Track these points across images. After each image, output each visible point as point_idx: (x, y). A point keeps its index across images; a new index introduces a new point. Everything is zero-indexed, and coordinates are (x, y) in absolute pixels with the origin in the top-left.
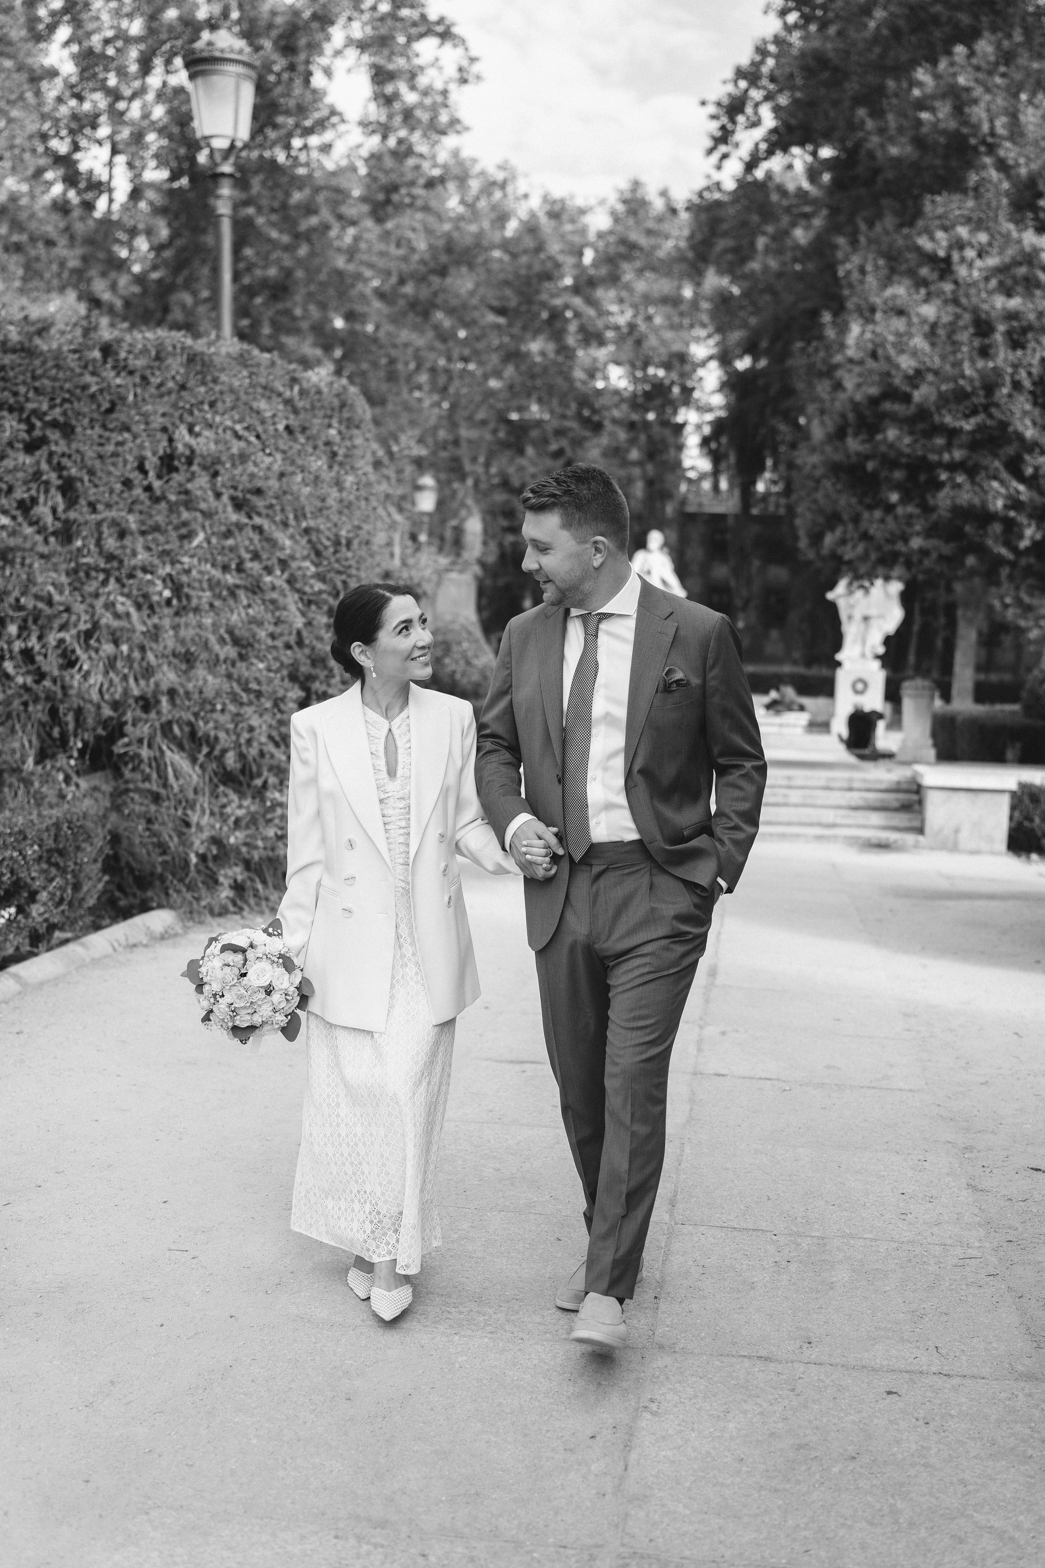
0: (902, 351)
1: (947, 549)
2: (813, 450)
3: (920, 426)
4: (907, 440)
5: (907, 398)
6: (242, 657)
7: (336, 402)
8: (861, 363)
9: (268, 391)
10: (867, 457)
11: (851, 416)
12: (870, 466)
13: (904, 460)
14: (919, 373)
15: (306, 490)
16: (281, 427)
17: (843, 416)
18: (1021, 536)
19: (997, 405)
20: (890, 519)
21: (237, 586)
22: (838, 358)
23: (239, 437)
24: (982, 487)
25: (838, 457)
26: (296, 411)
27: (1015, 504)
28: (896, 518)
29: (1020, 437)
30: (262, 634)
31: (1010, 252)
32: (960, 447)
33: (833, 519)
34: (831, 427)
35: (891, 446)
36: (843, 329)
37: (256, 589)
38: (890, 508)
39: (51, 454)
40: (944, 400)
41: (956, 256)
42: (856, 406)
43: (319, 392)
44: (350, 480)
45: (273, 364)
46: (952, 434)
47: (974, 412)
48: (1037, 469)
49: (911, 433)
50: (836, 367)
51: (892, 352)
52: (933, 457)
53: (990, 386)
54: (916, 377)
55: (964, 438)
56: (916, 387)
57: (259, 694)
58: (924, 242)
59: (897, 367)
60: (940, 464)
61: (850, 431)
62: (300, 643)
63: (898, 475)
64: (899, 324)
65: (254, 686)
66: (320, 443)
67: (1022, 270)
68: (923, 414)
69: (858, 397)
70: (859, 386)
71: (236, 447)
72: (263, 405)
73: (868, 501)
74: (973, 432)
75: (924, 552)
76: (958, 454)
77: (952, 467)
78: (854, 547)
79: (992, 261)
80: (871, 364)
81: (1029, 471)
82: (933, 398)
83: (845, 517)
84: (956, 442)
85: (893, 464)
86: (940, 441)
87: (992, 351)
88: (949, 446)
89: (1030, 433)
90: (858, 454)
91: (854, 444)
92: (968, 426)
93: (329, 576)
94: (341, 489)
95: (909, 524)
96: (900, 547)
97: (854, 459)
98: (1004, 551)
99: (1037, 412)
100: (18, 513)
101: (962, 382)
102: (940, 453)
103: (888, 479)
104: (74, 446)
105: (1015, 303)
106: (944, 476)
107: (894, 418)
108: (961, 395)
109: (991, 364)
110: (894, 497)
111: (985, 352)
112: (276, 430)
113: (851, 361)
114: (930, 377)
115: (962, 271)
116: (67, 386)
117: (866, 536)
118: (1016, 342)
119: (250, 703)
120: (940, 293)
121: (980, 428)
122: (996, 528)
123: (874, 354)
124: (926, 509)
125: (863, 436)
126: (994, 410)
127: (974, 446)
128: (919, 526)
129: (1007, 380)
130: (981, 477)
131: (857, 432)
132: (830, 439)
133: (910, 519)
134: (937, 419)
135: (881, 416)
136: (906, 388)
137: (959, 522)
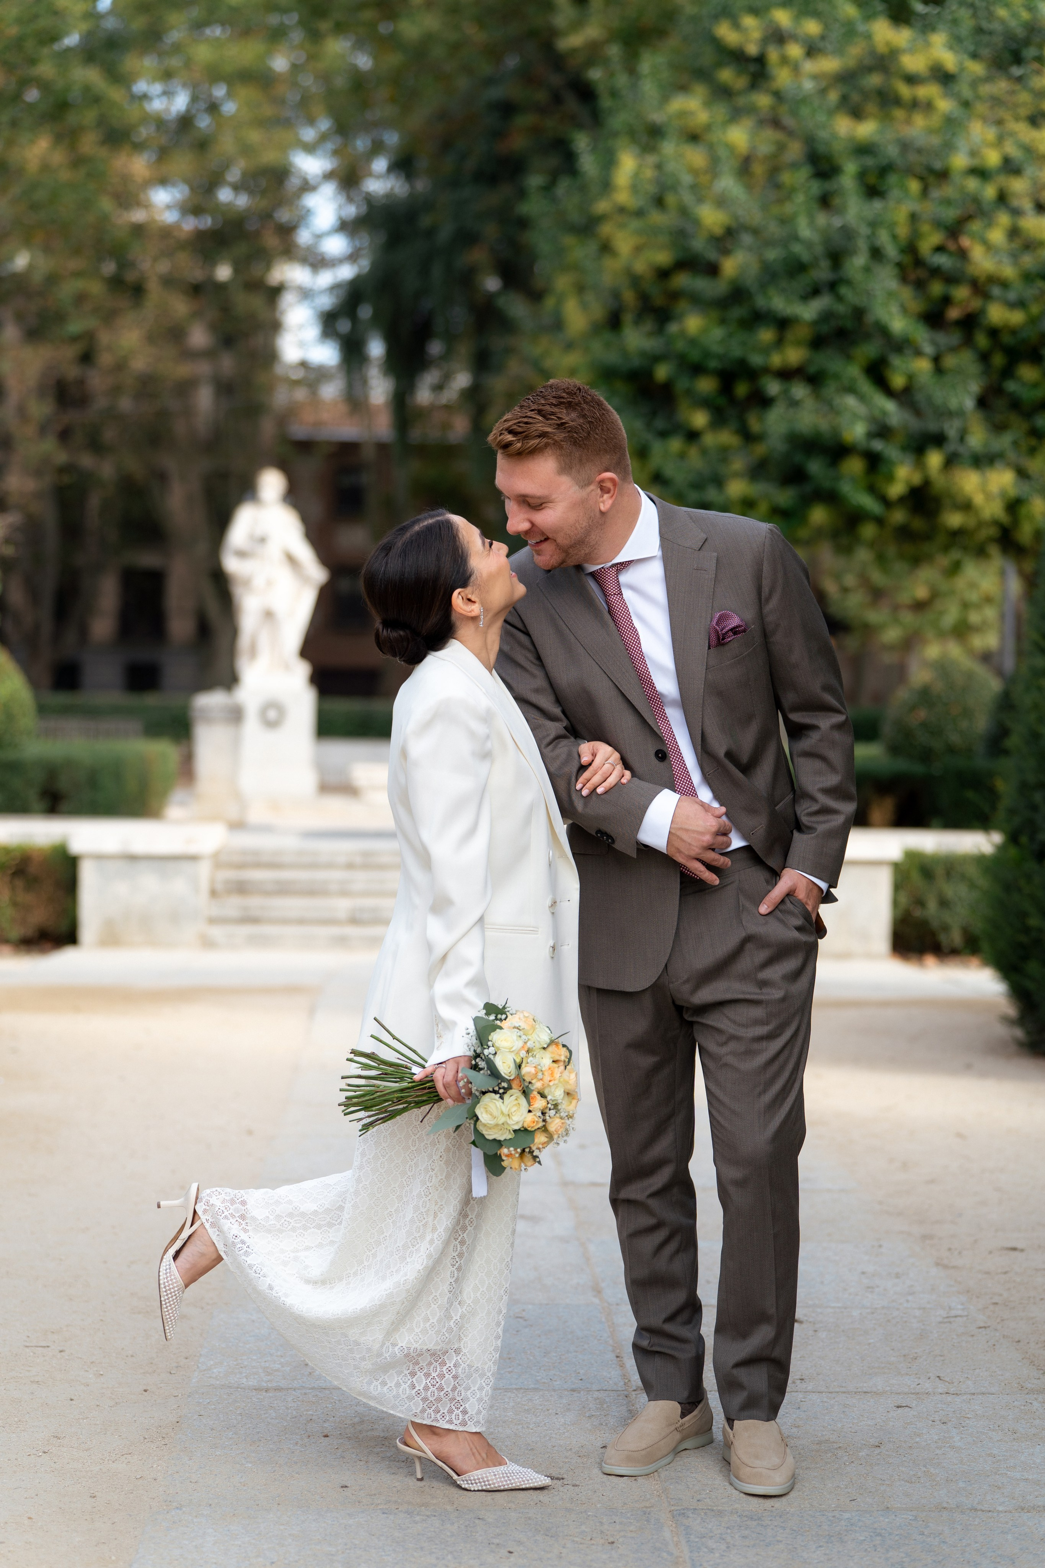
0: (700, 200)
1: (785, 497)
2: (569, 346)
3: (737, 312)
4: (717, 333)
5: (713, 270)
8: (639, 213)
10: (657, 359)
11: (629, 297)
12: (662, 372)
13: (713, 364)
14: (730, 232)
17: (616, 295)
18: (890, 478)
19: (848, 282)
20: (693, 452)
22: (602, 206)
24: (830, 404)
25: (612, 358)
27: (882, 431)
28: (704, 452)
29: (883, 331)
31: (856, 51)
32: (798, 343)
34: (598, 311)
35: (693, 342)
36: (608, 161)
38: (692, 436)
40: (770, 274)
41: (773, 55)
42: (635, 280)
46: (783, 324)
47: (815, 292)
48: (911, 377)
49: (723, 322)
50: (600, 219)
51: (687, 198)
52: (756, 360)
53: (837, 255)
54: (727, 238)
55: (802, 332)
56: (726, 252)
58: (726, 33)
59: (697, 222)
60: (766, 370)
61: (628, 318)
63: (706, 385)
64: (696, 157)
67: (875, 80)
68: (738, 293)
69: (640, 266)
70: (638, 249)
73: (660, 423)
74: (815, 323)
75: (748, 503)
76: (794, 355)
77: (786, 375)
79: (829, 64)
80: (657, 218)
81: (898, 381)
82: (754, 269)
84: (790, 335)
86: (766, 335)
87: (837, 201)
88: (780, 342)
89: (898, 324)
90: (643, 354)
91: (636, 339)
95: (727, 460)
96: (712, 494)
97: (636, 362)
98: (866, 501)
99: (906, 293)
101: (797, 248)
102: (766, 351)
103: (689, 392)
105: (866, 129)
106: (773, 387)
107: (697, 300)
108: (796, 268)
109: (837, 222)
110: (700, 419)
111: (825, 201)
113: (622, 210)
114: (747, 239)
115: (782, 78)
117: (658, 478)
118: (872, 188)
120: (751, 110)
121: (826, 316)
122: (854, 466)
123: (659, 202)
124: (748, 437)
125: (649, 325)
126: (844, 290)
127: (817, 343)
128: (738, 464)
129: (862, 245)
130: (830, 389)
131: (639, 320)
132: (596, 329)
133: (724, 453)
134: (761, 302)
135: (675, 296)
136: (712, 255)
137: (798, 458)
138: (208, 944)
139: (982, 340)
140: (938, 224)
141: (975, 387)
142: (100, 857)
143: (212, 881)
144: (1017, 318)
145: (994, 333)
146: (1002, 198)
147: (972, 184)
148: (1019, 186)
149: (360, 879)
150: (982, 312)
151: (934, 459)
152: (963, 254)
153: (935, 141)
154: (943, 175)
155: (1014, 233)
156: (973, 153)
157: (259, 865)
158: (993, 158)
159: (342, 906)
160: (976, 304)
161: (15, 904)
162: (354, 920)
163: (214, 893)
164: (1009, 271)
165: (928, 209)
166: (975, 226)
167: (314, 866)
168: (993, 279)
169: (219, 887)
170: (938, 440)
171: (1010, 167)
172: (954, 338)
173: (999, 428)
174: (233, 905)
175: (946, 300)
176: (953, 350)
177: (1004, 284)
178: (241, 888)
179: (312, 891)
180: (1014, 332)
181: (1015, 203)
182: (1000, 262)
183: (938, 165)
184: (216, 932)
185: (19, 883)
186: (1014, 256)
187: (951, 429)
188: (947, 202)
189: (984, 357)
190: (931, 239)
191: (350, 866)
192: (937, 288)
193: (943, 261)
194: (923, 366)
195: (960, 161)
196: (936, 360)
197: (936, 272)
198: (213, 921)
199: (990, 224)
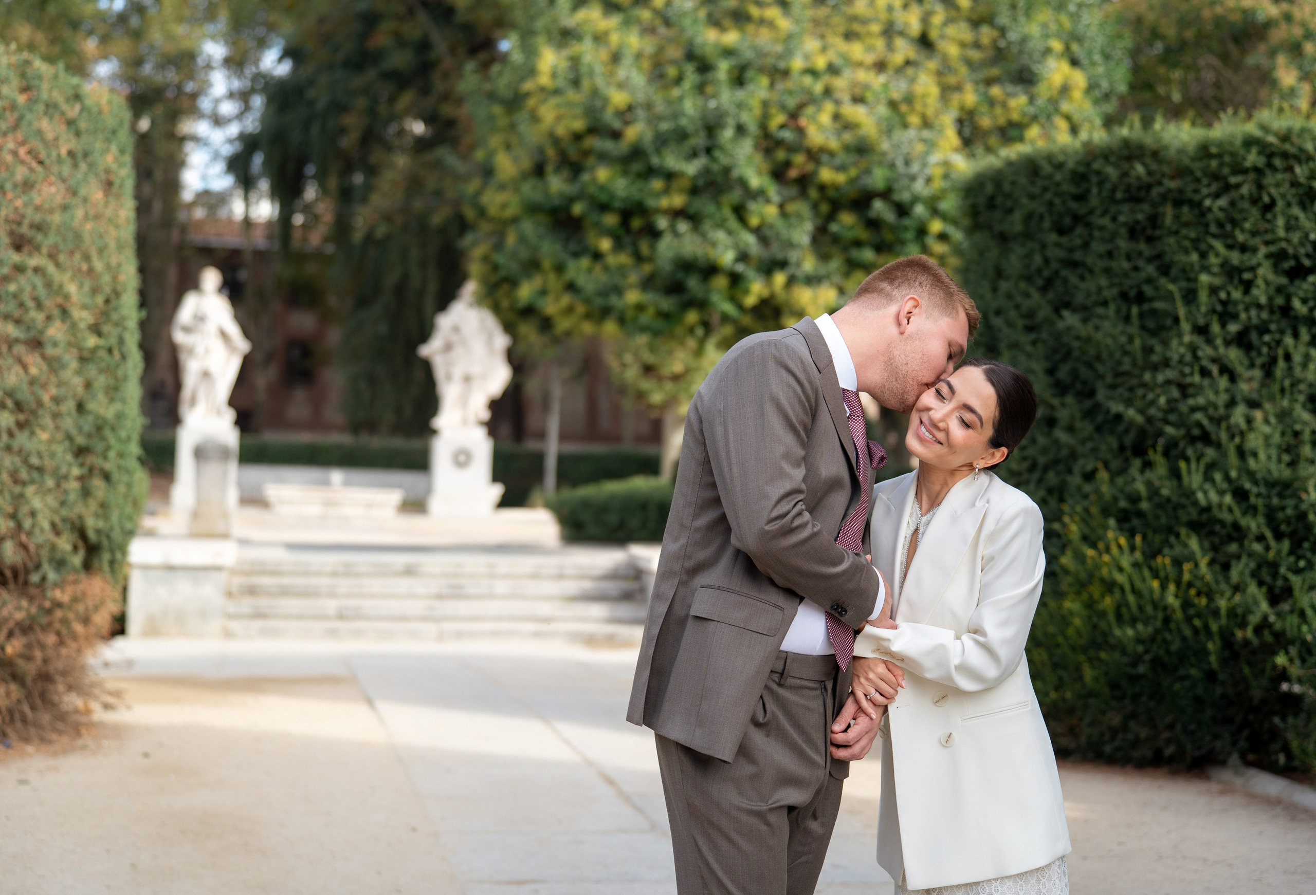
0: (608, 84)
1: (667, 304)
2: (502, 187)
3: (637, 167)
4: (621, 182)
5: (616, 135)
6: (21, 426)
8: (557, 92)
9: (51, 107)
10: (571, 200)
11: (551, 153)
12: (578, 209)
13: (617, 204)
14: (630, 108)
16: (63, 152)
17: (541, 151)
18: (747, 292)
19: (721, 148)
20: (598, 268)
21: (17, 341)
22: (528, 86)
23: (23, 162)
24: (704, 236)
25: (537, 197)
26: (78, 134)
27: (743, 257)
28: (606, 269)
29: (744, 184)
30: (46, 398)
32: (681, 191)
33: (533, 266)
34: (526, 163)
35: (602, 188)
36: (531, 52)
37: (36, 344)
38: (597, 256)
40: (662, 141)
42: (556, 141)
43: (100, 112)
45: (56, 77)
46: (670, 176)
47: (693, 154)
48: (763, 219)
49: (625, 173)
50: (527, 95)
51: (600, 82)
52: (651, 203)
53: (711, 128)
54: (627, 114)
55: (685, 183)
56: (627, 123)
57: (40, 470)
59: (606, 100)
60: (658, 211)
61: (550, 168)
62: (81, 407)
63: (611, 220)
65: (34, 461)
66: (99, 171)
68: (637, 153)
69: (561, 131)
70: (559, 118)
71: (21, 173)
72: (45, 124)
73: (573, 246)
74: (695, 178)
75: (640, 308)
76: (678, 200)
77: (672, 214)
78: (557, 299)
80: (572, 95)
81: (754, 221)
82: (648, 136)
83: (547, 264)
84: (676, 184)
85: (604, 207)
86: (657, 184)
87: (709, 89)
88: (667, 191)
89: (755, 181)
90: (561, 195)
91: (557, 184)
92: (691, 168)
93: (106, 328)
94: (117, 227)
95: (624, 275)
96: (614, 300)
97: (557, 202)
98: (728, 308)
99: (759, 158)
101: (684, 122)
102: (658, 195)
103: (597, 224)
105: (731, 38)
106: (662, 223)
107: (603, 157)
108: (681, 136)
109: (712, 104)
110: (605, 244)
111: (700, 89)
112: (59, 156)
113: (542, 89)
114: (641, 113)
117: (571, 287)
118: (739, 79)
119: (32, 482)
120: (638, 21)
121: (706, 171)
122: (721, 282)
123: (576, 83)
124: (639, 259)
125: (566, 173)
126: (717, 154)
127: (694, 191)
128: (633, 278)
129: (731, 122)
130: (707, 226)
131: (558, 169)
132: (525, 176)
133: (622, 270)
134: (655, 161)
135: (586, 153)
136: (616, 124)
137: (680, 275)
138: (228, 634)
139: (814, 193)
140: (783, 107)
141: (808, 226)
142: (145, 568)
143: (229, 586)
144: (841, 178)
145: (822, 188)
146: (828, 92)
147: (808, 80)
148: (840, 84)
149: (344, 585)
150: (815, 173)
151: (780, 279)
152: (801, 131)
153: (779, 48)
154: (786, 73)
155: (836, 117)
156: (807, 57)
157: (265, 573)
158: (821, 63)
159: (331, 606)
160: (810, 167)
162: (341, 616)
163: (229, 595)
164: (834, 144)
165: (774, 97)
166: (810, 110)
167: (307, 574)
168: (823, 150)
169: (233, 590)
170: (782, 264)
171: (833, 70)
172: (793, 191)
173: (824, 257)
174: (246, 605)
175: (787, 164)
176: (792, 199)
177: (832, 154)
178: (252, 591)
179: (307, 593)
180: (836, 187)
181: (838, 95)
182: (827, 138)
183: (782, 65)
184: (235, 626)
186: (838, 134)
187: (793, 256)
188: (790, 93)
189: (815, 206)
190: (779, 119)
191: (335, 574)
192: (781, 155)
193: (787, 135)
194: (771, 211)
195: (797, 64)
196: (781, 206)
197: (779, 143)
198: (231, 616)
199: (819, 110)
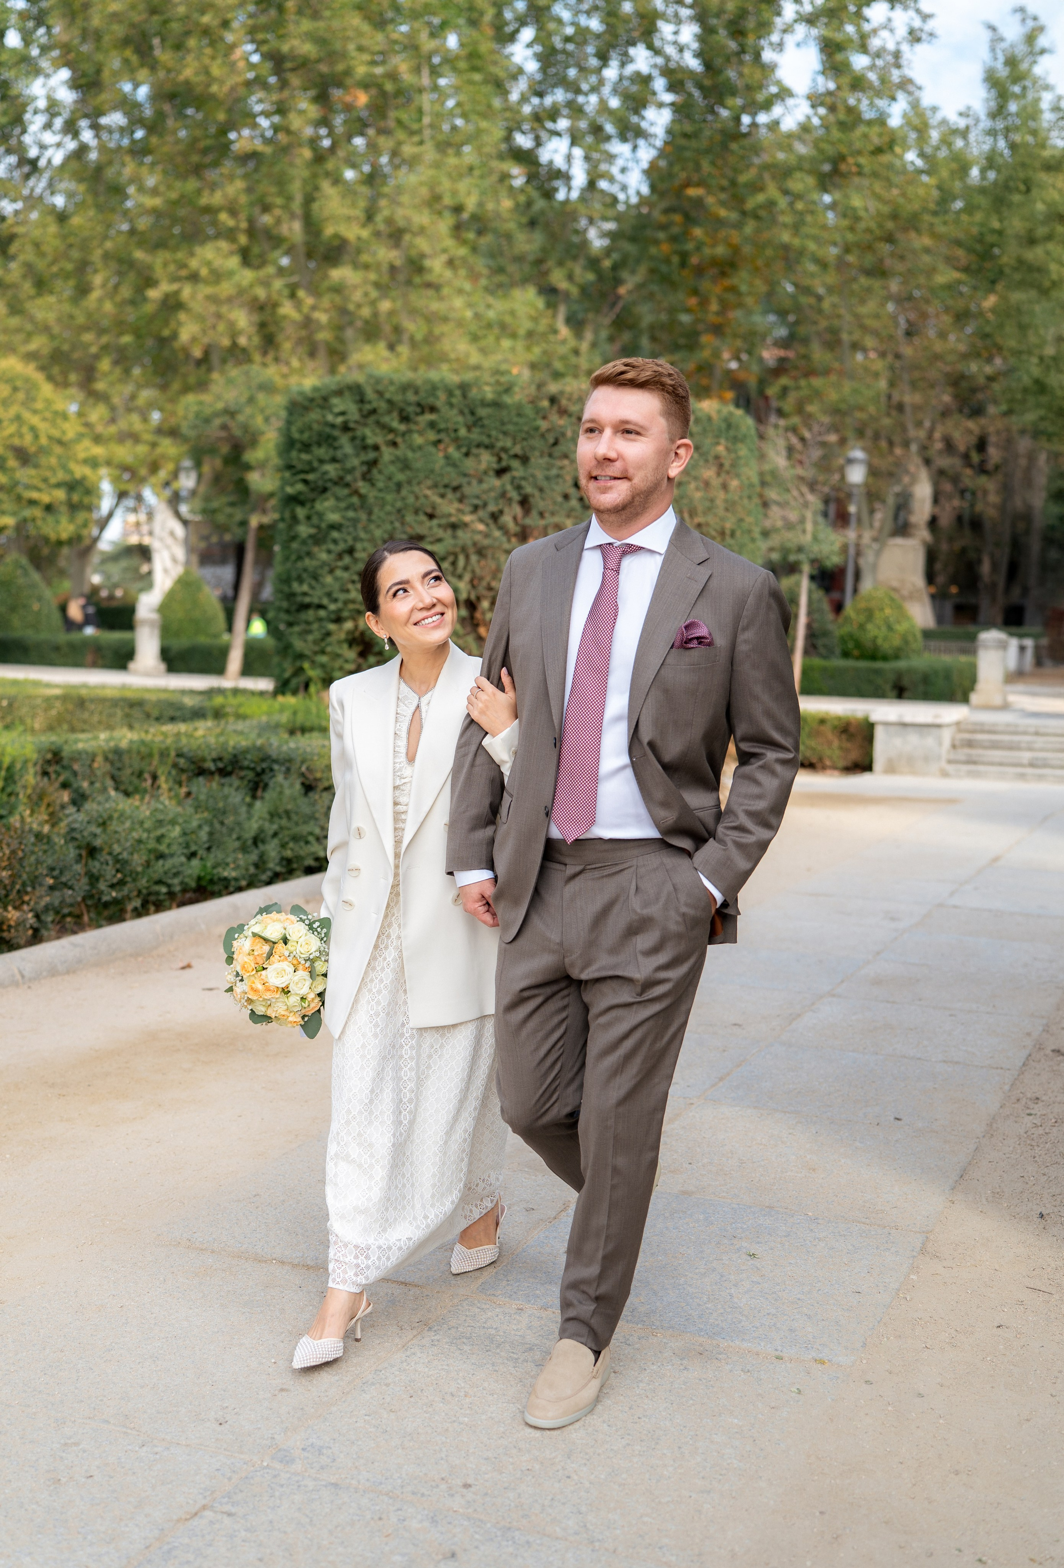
7: (723, 426)
15: (698, 495)
39: (513, 478)
43: (710, 419)
44: (734, 483)
66: (710, 459)
100: (490, 522)
104: (530, 471)
116: (526, 428)
138: (945, 774)
142: (887, 724)
143: (953, 739)
157: (983, 731)
159: (1026, 756)
161: (841, 748)
162: (1032, 765)
163: (954, 746)
169: (957, 743)
174: (963, 753)
178: (970, 744)
184: (950, 768)
185: (844, 736)
198: (950, 762)
